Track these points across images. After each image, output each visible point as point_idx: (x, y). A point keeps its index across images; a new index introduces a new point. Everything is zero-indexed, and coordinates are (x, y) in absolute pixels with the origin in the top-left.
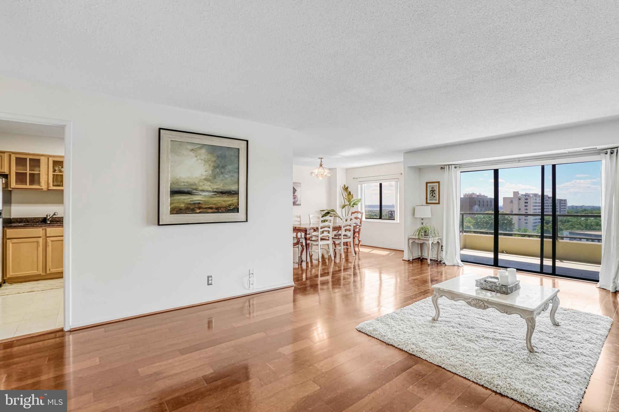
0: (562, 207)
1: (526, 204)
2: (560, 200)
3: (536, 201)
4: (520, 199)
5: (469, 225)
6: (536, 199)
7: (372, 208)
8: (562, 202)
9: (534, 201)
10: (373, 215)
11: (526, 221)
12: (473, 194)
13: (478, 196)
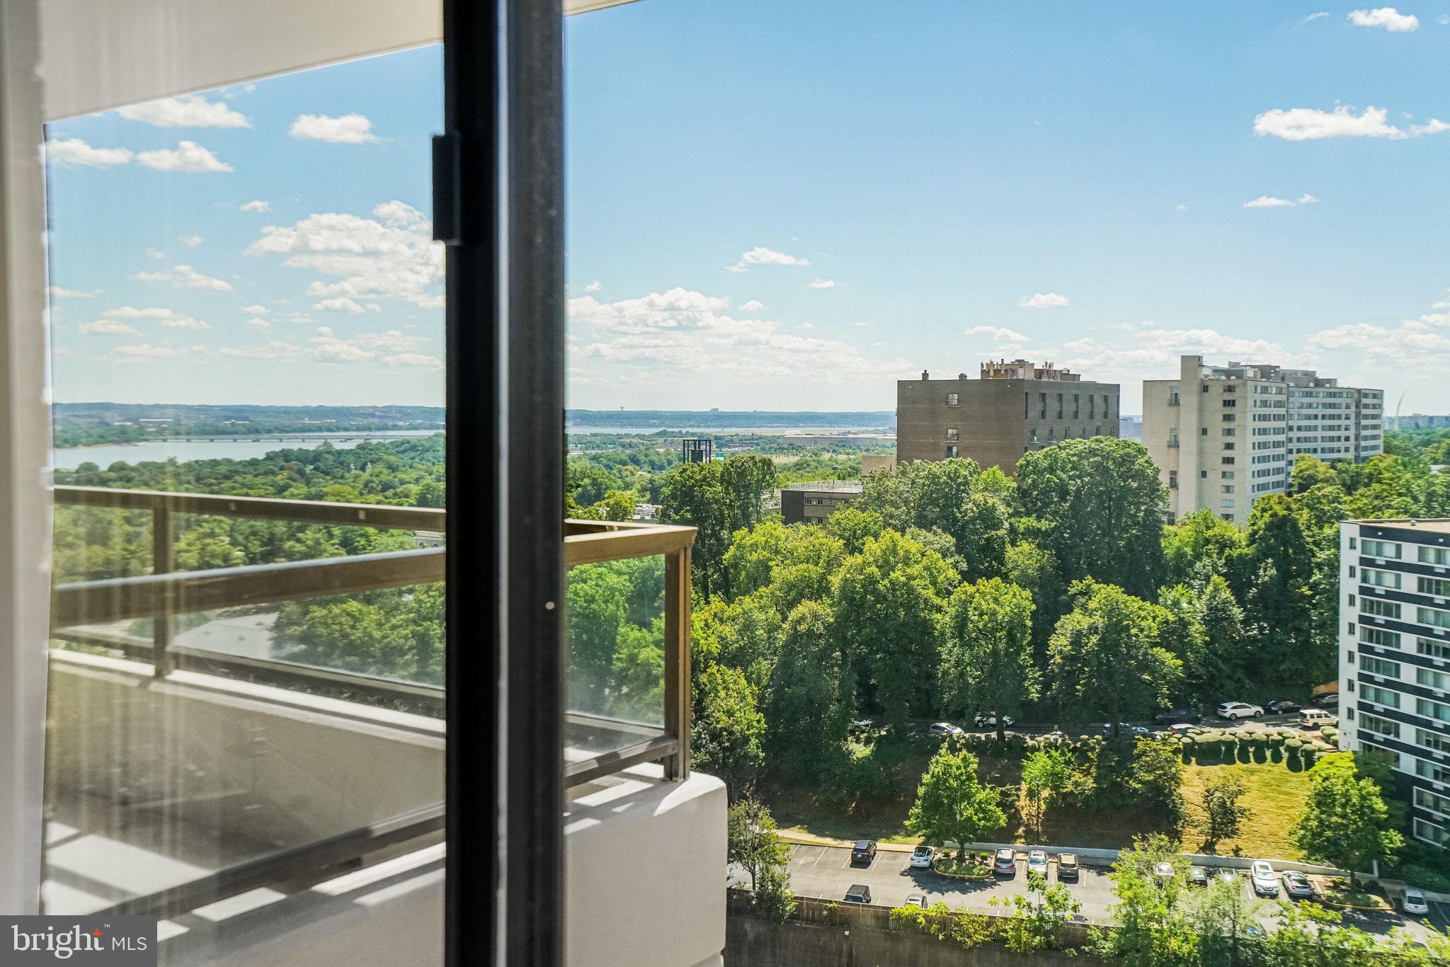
0: (1364, 422)
1: (1228, 411)
2: (1359, 391)
3: (1265, 397)
4: (1205, 389)
5: (990, 502)
6: (1265, 390)
7: (622, 426)
8: (1364, 400)
9: (1259, 397)
10: (624, 457)
11: (1227, 482)
12: (1021, 363)
13: (1039, 373)
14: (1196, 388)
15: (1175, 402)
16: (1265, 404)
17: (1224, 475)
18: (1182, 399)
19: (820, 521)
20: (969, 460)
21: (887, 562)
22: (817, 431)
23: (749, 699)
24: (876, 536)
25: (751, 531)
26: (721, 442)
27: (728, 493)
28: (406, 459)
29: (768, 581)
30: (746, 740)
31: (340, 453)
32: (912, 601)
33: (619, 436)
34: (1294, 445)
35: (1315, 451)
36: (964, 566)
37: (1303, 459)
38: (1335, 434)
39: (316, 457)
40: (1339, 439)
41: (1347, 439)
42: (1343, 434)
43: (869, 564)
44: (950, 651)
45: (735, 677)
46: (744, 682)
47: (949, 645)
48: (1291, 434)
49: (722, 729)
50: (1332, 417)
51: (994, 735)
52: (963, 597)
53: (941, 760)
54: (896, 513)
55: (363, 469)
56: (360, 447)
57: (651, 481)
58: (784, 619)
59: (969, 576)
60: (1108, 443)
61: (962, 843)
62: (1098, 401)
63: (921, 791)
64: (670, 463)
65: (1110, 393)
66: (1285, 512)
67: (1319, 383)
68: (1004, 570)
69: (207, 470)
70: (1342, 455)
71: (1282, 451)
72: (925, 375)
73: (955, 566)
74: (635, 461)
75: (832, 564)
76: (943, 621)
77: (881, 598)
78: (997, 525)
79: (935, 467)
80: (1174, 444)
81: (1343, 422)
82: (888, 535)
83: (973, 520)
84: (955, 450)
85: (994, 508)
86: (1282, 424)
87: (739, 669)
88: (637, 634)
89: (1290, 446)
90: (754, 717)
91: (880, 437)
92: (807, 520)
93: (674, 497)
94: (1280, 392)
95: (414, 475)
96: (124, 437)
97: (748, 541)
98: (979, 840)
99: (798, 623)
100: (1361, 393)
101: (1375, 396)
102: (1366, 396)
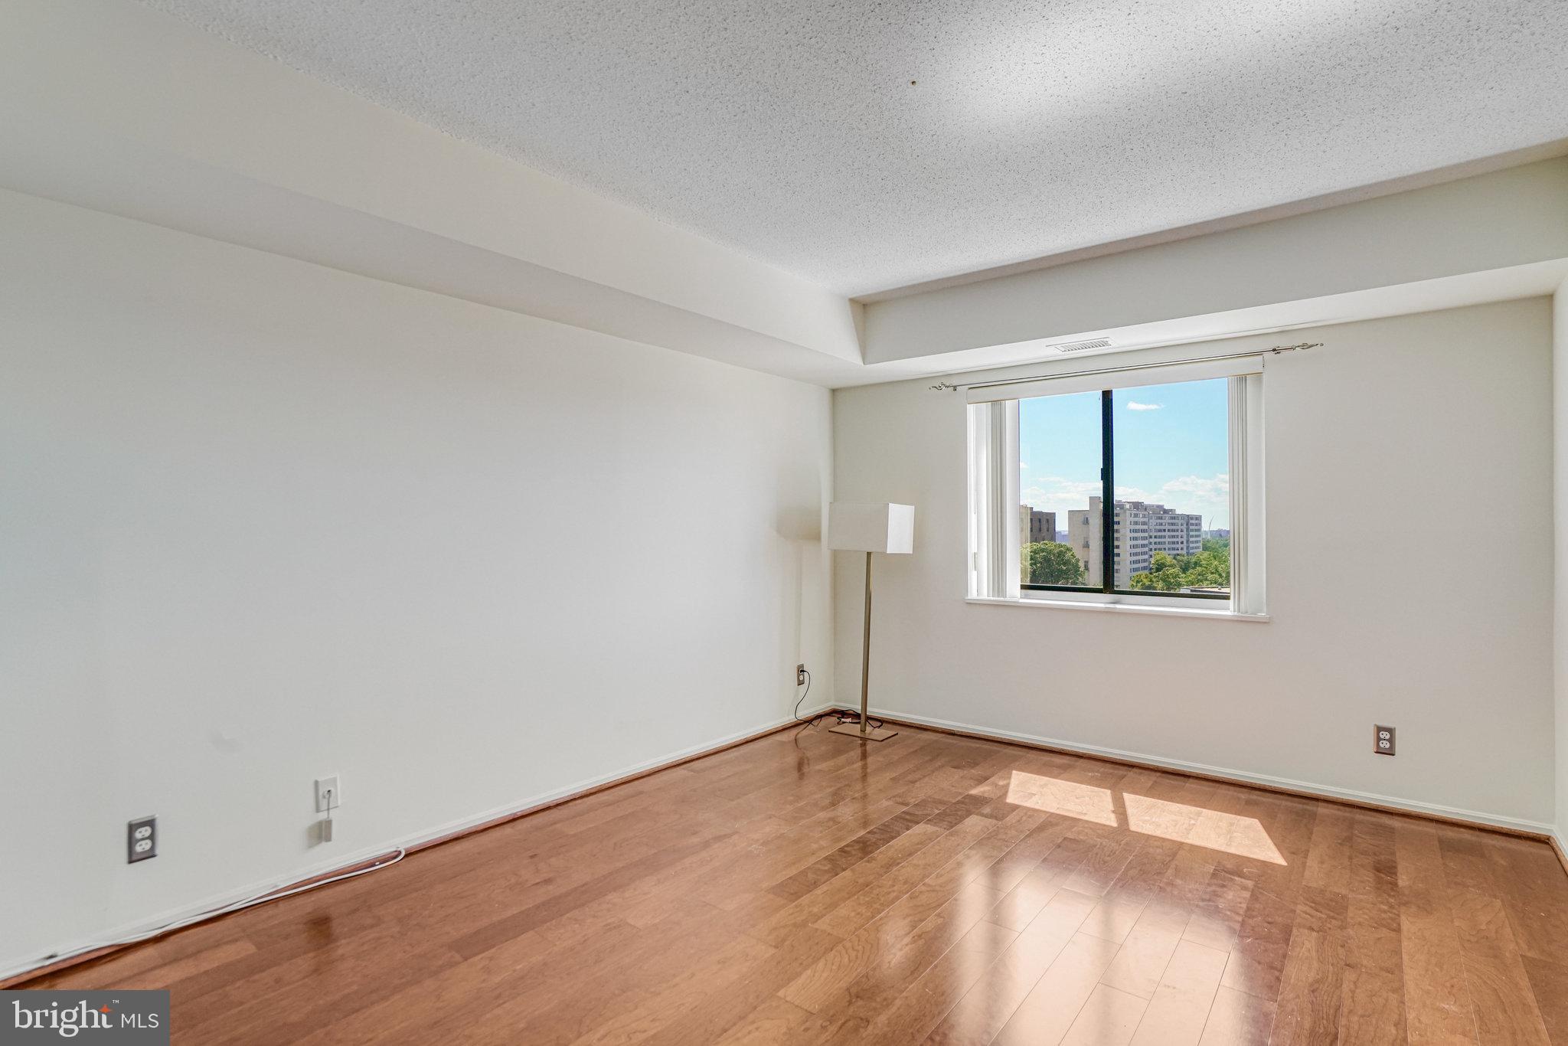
14: (1098, 514)
15: (1086, 522)
16: (1136, 523)
18: (1090, 521)
34: (1153, 546)
35: (1165, 549)
37: (1158, 554)
38: (1175, 540)
40: (1178, 543)
41: (1182, 543)
42: (1180, 540)
48: (1151, 540)
50: (1173, 531)
60: (1050, 545)
62: (1044, 522)
65: (1050, 518)
66: (1149, 583)
67: (1166, 512)
70: (1179, 552)
71: (1146, 549)
80: (1087, 546)
81: (1179, 533)
86: (1146, 535)
89: (1151, 547)
94: (1144, 516)
100: (1189, 517)
101: (1197, 519)
102: (1192, 519)
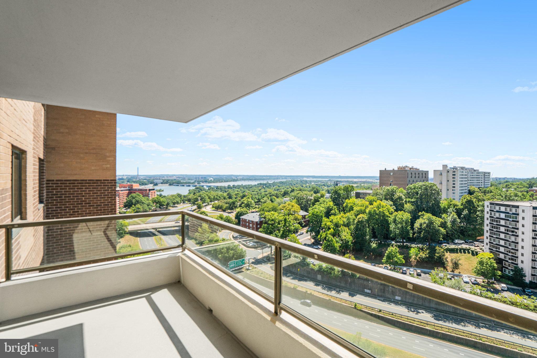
0: (486, 179)
1: (454, 176)
2: (485, 172)
3: (462, 173)
4: (448, 172)
5: (401, 195)
7: (322, 178)
8: (486, 174)
9: (461, 173)
10: (322, 184)
11: (453, 192)
12: (406, 166)
13: (411, 169)
14: (446, 171)
15: (441, 174)
16: (462, 175)
17: (453, 190)
18: (443, 174)
19: (363, 198)
20: (396, 186)
21: (378, 207)
22: (360, 180)
23: (349, 233)
24: (376, 202)
25: (349, 200)
26: (341, 182)
27: (344, 192)
28: (281, 185)
29: (353, 210)
30: (348, 242)
31: (270, 183)
32: (384, 215)
33: (321, 180)
34: (469, 184)
35: (474, 185)
36: (395, 208)
37: (471, 187)
38: (479, 181)
39: (265, 184)
40: (480, 183)
41: (482, 183)
42: (481, 182)
43: (375, 207)
44: (392, 226)
45: (346, 229)
46: (348, 230)
47: (392, 225)
48: (468, 182)
49: (344, 239)
50: (478, 178)
51: (402, 244)
52: (395, 215)
53: (390, 248)
54: (380, 197)
55: (274, 186)
56: (273, 183)
57: (328, 189)
58: (356, 218)
59: (396, 210)
60: (427, 183)
61: (395, 266)
62: (424, 174)
63: (386, 254)
64: (331, 186)
65: (426, 173)
66: (470, 199)
67: (475, 171)
68: (404, 209)
69: (248, 186)
70: (481, 186)
71: (466, 185)
72: (385, 169)
73: (393, 208)
74: (324, 185)
75: (367, 207)
76: (391, 219)
77: (377, 214)
78: (403, 200)
79: (388, 188)
80: (441, 183)
81: (481, 179)
82: (379, 202)
83: (397, 199)
84: (392, 184)
85: (402, 197)
86: (466, 179)
87: (347, 228)
88: (326, 219)
89: (468, 184)
90: (350, 237)
91: (373, 181)
92: (361, 198)
93: (333, 193)
94: (466, 172)
95: (283, 188)
96: (234, 180)
97: (349, 202)
98: (399, 265)
99: (359, 219)
100: (485, 173)
101: (488, 173)
102: (486, 173)
